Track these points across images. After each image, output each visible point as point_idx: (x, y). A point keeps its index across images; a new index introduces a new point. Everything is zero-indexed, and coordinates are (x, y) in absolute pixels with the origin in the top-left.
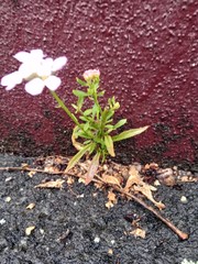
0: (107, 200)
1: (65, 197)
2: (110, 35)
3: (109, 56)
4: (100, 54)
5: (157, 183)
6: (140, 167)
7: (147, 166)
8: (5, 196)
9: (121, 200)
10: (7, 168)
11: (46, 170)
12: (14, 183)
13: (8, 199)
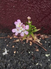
0: (30, 44)
1: (21, 44)
2: (34, 7)
3: (32, 12)
4: (30, 11)
5: (40, 39)
6: (36, 35)
7: (38, 35)
8: (6, 45)
9: (33, 43)
10: (4, 37)
11: (14, 37)
12: (7, 41)
13: (7, 45)
